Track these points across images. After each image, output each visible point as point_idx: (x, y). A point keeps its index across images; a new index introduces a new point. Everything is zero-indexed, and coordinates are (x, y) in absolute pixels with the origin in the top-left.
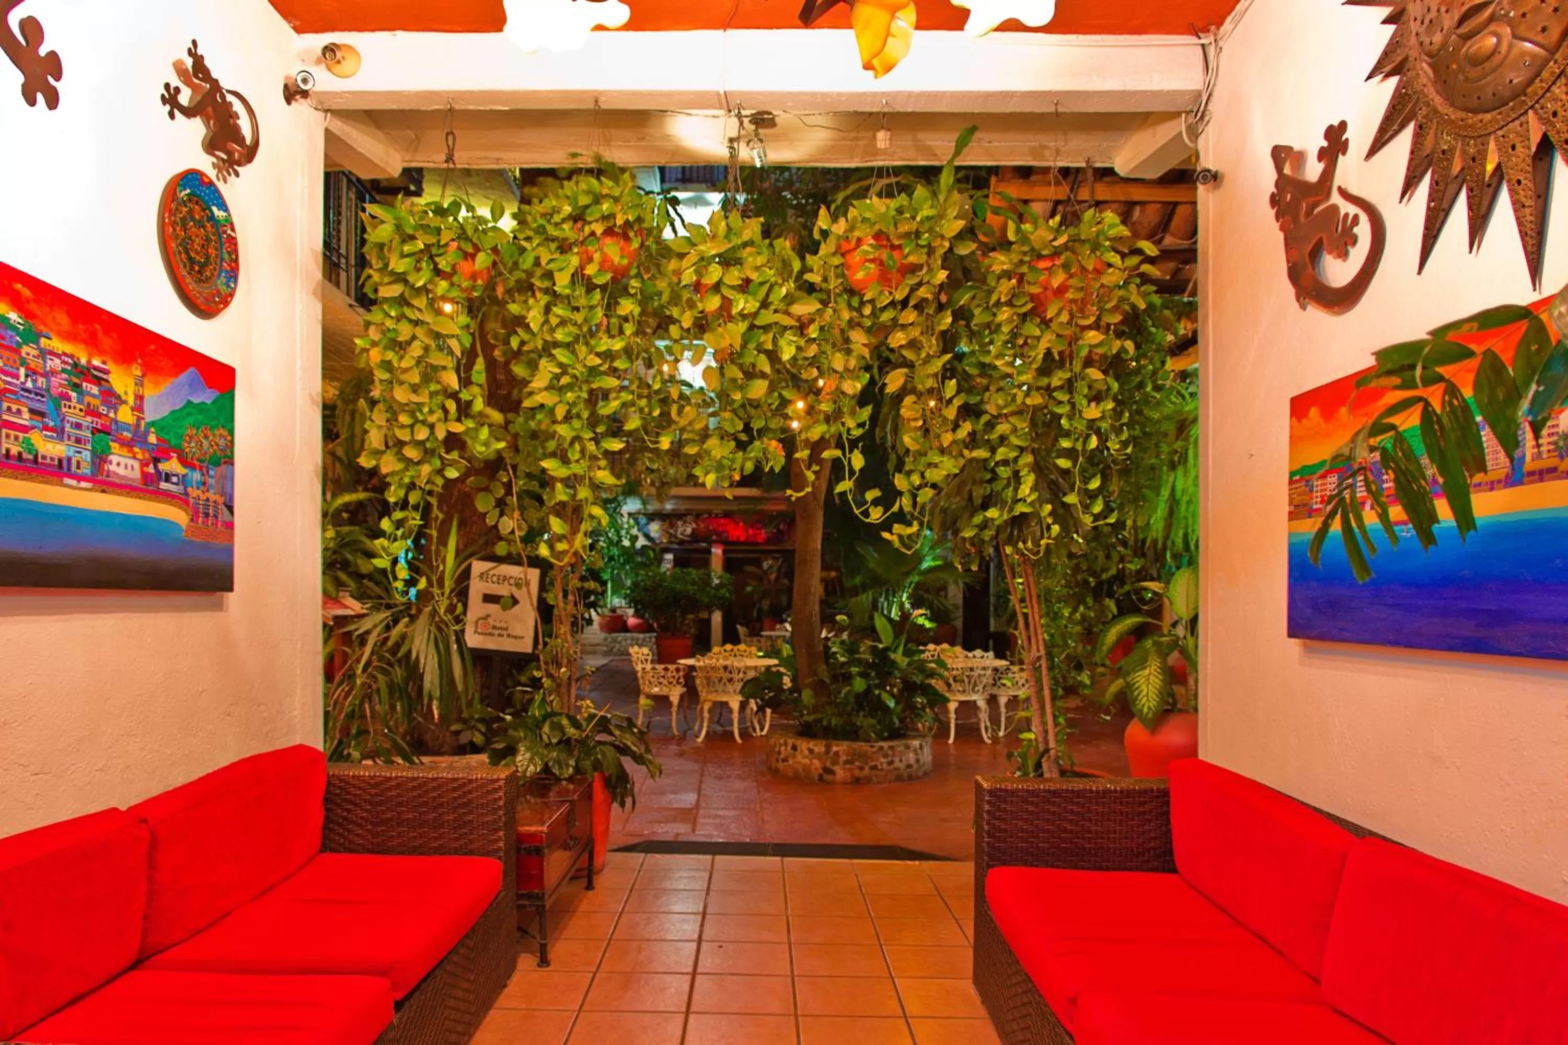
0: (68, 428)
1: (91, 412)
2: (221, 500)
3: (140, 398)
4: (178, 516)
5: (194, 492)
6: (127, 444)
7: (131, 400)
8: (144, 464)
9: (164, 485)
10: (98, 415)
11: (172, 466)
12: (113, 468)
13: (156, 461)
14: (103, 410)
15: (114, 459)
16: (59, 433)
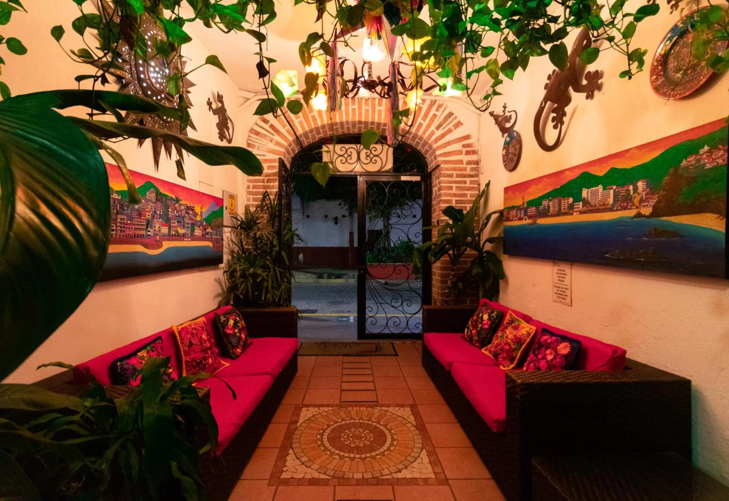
0: (186, 225)
1: (191, 219)
2: (220, 237)
3: (201, 213)
4: (210, 244)
5: (214, 237)
6: (199, 226)
7: (199, 213)
8: (202, 231)
9: (207, 236)
10: (192, 219)
11: (209, 230)
12: (195, 234)
13: (205, 229)
14: (193, 218)
15: (196, 231)
16: (184, 227)
